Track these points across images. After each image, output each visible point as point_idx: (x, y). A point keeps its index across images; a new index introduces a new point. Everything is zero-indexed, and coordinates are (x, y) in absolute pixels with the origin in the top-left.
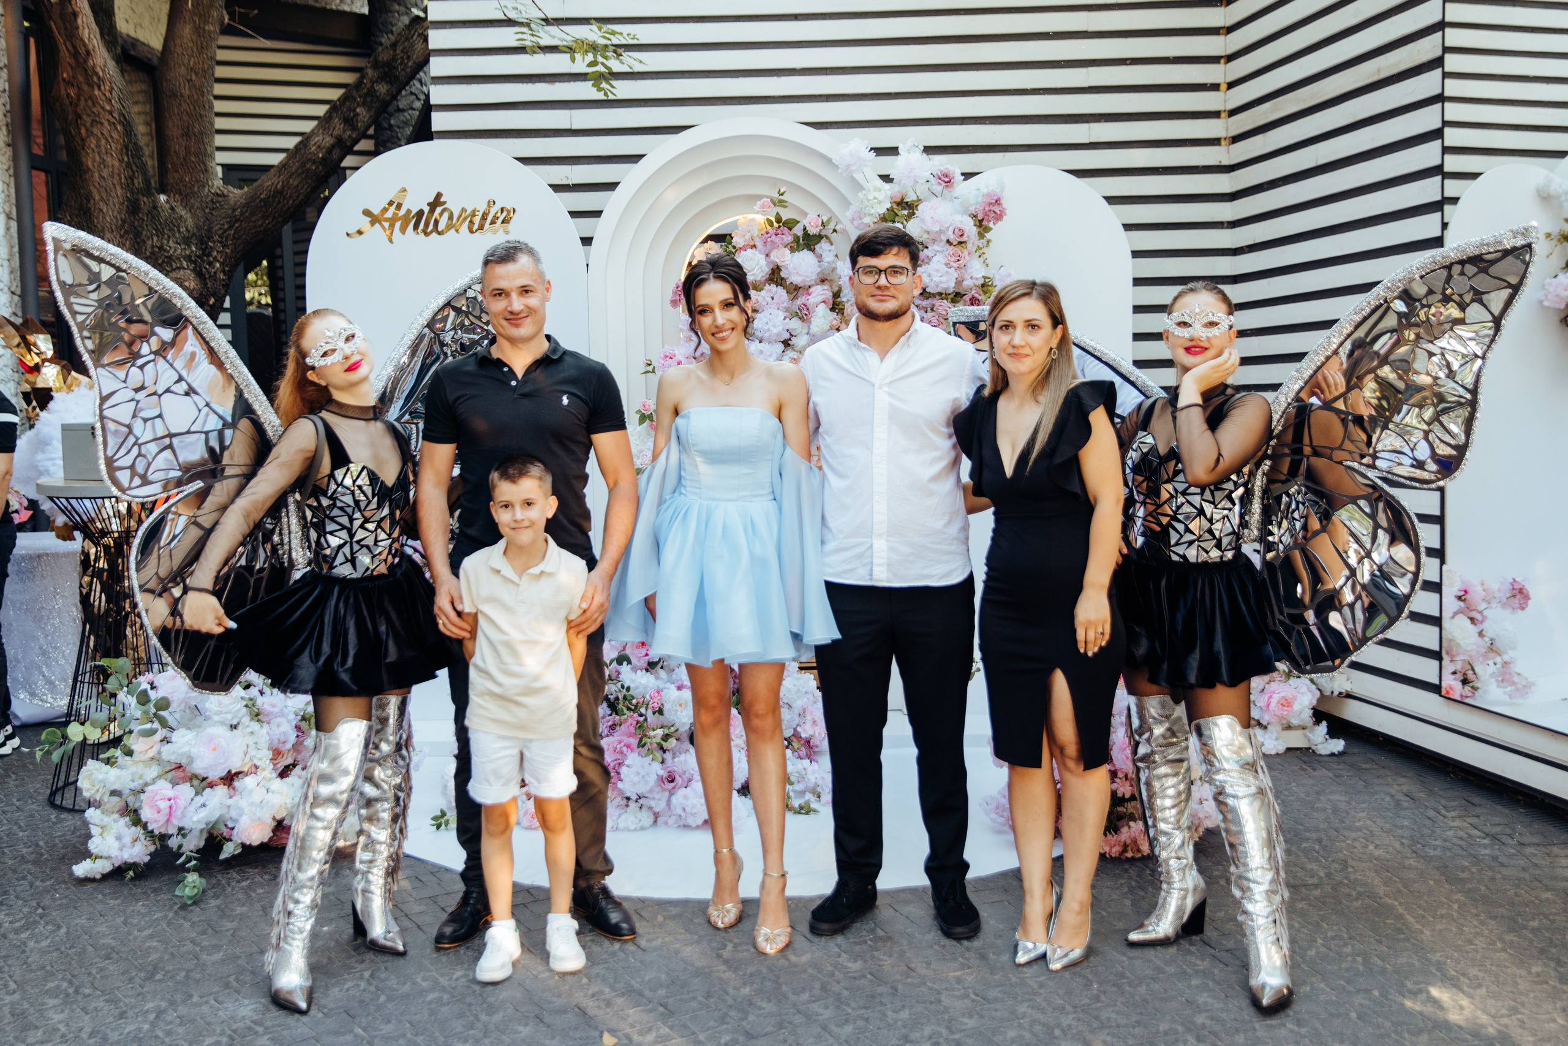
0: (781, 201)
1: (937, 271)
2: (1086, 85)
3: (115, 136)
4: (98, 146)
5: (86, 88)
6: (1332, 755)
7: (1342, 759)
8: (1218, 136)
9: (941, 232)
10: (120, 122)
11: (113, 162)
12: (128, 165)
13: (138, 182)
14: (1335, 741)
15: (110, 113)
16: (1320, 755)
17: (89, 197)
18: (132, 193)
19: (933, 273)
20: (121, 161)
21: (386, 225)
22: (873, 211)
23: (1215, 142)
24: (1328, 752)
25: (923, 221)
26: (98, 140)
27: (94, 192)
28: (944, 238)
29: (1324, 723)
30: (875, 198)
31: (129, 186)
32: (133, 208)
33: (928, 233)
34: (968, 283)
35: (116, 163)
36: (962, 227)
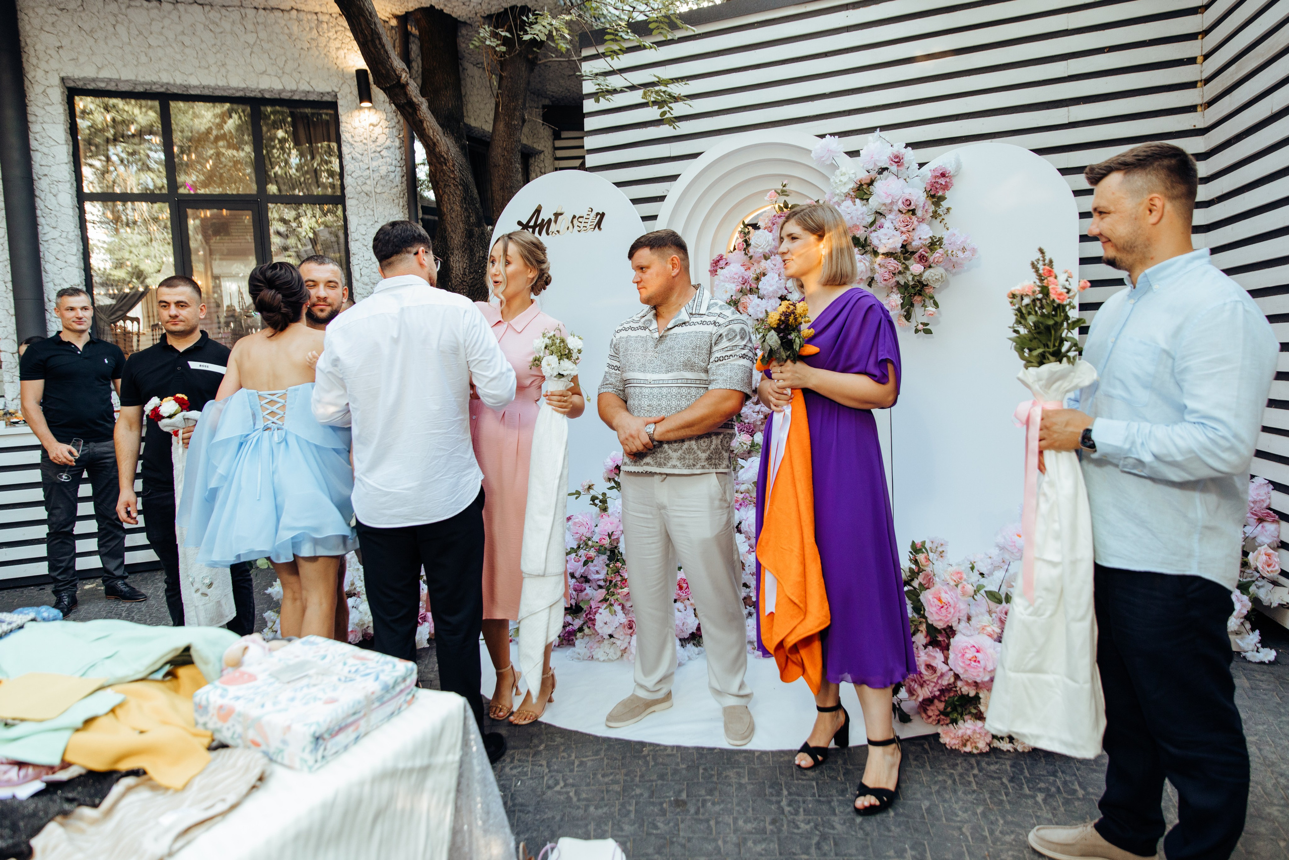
0: (783, 191)
1: (886, 235)
2: (1066, 75)
3: (458, 193)
4: (449, 199)
5: (438, 166)
6: (1262, 663)
7: (1271, 668)
8: (1194, 103)
9: (892, 203)
10: (461, 184)
11: (457, 208)
12: (466, 209)
13: (473, 219)
14: (1267, 650)
15: (454, 179)
16: (1250, 662)
17: (445, 230)
18: (469, 226)
19: (882, 237)
20: (462, 207)
21: (531, 230)
22: (838, 191)
23: (1192, 109)
24: (1257, 661)
25: (878, 196)
26: (449, 196)
27: (448, 226)
28: (895, 208)
29: (1257, 632)
30: (841, 181)
31: (467, 222)
32: (469, 234)
33: (884, 204)
34: (916, 243)
35: (459, 209)
36: (908, 197)
